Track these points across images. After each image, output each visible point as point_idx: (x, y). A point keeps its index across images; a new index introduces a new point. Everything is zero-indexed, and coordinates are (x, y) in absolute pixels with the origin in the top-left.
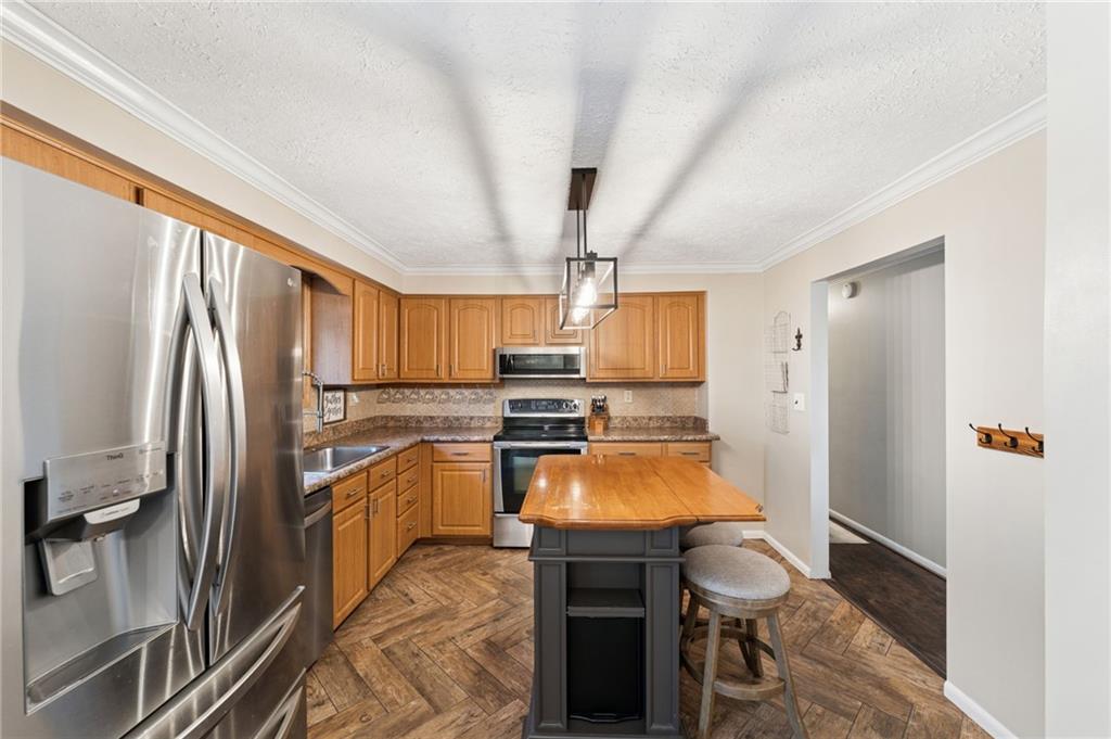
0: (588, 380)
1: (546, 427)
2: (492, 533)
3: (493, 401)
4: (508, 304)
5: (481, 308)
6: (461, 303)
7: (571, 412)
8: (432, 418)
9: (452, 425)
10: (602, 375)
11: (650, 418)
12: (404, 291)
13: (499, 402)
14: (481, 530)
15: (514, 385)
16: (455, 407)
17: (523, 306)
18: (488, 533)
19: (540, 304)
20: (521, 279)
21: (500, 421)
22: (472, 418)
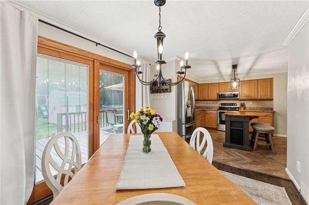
0: (240, 99)
1: (230, 109)
2: (217, 127)
3: (217, 103)
4: (220, 84)
5: (215, 85)
6: (210, 85)
7: (236, 106)
8: (204, 107)
9: (208, 108)
10: (243, 98)
11: (257, 108)
12: (199, 83)
13: (218, 104)
14: (215, 127)
15: (222, 100)
16: (209, 105)
17: (224, 84)
18: (216, 127)
19: (228, 84)
20: (224, 79)
21: (219, 107)
22: (212, 107)
